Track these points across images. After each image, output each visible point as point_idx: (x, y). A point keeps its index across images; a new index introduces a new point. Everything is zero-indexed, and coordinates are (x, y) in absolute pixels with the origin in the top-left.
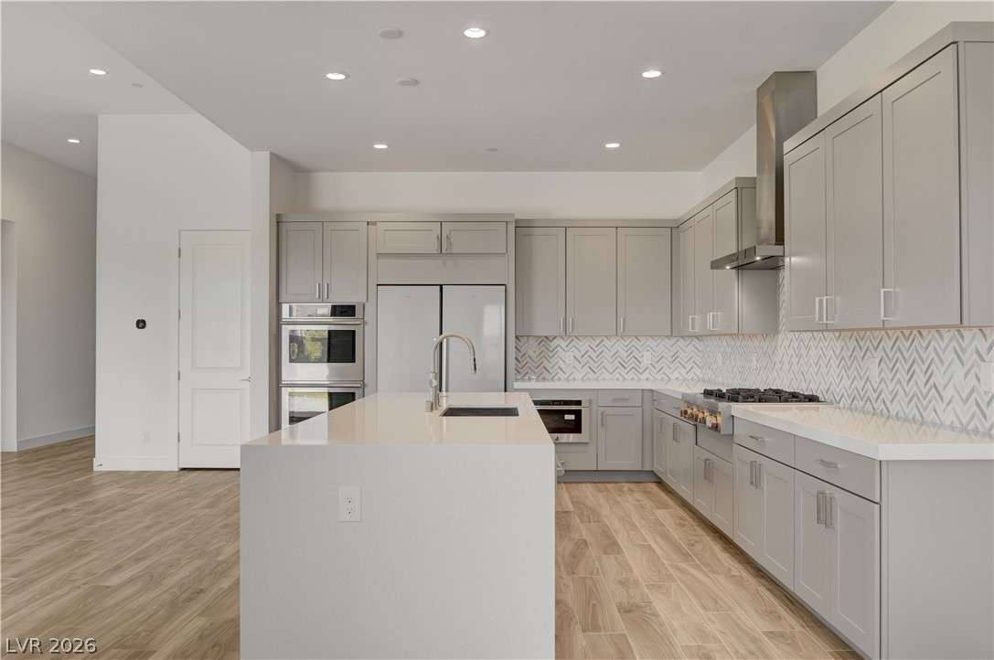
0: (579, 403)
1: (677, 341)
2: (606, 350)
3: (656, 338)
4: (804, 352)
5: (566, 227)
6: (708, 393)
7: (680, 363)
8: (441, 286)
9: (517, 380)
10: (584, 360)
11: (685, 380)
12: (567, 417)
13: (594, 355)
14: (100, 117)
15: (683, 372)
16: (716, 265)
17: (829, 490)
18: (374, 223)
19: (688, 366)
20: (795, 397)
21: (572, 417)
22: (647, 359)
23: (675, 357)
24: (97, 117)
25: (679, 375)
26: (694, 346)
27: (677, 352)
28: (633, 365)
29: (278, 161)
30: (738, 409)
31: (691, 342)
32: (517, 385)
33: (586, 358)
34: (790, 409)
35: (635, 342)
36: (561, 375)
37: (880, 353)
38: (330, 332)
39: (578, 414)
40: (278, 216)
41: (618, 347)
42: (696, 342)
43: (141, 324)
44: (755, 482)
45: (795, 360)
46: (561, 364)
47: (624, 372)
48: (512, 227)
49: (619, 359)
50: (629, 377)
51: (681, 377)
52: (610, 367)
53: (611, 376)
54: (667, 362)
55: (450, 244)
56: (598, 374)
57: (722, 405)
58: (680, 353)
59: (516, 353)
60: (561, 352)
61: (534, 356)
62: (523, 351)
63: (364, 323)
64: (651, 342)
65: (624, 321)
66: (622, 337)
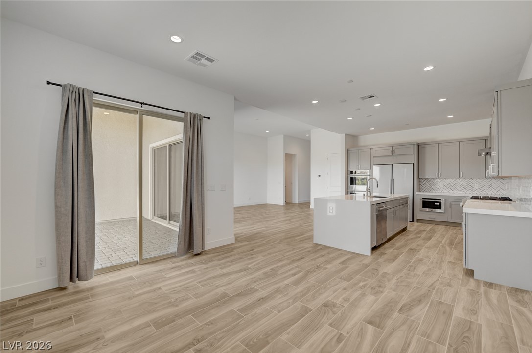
0: (441, 200)
1: (492, 180)
2: (458, 183)
3: (480, 179)
5: (438, 144)
7: (493, 188)
8: (392, 164)
10: (448, 187)
12: (436, 204)
13: (452, 185)
15: (495, 191)
18: (373, 148)
21: (438, 204)
22: (476, 186)
24: (310, 130)
25: (492, 193)
26: (501, 182)
28: (470, 188)
29: (348, 136)
31: (499, 180)
33: (449, 185)
34: (498, 203)
35: (471, 180)
36: (439, 191)
39: (440, 203)
40: (348, 149)
41: (461, 182)
42: (502, 180)
43: (319, 176)
46: (438, 187)
47: (465, 191)
48: (416, 145)
49: (463, 186)
50: (468, 192)
52: (459, 189)
54: (487, 188)
55: (395, 153)
56: (454, 191)
58: (493, 184)
59: (421, 184)
60: (438, 184)
61: (428, 184)
62: (424, 183)
63: (369, 175)
64: (478, 180)
65: (463, 173)
66: (465, 179)
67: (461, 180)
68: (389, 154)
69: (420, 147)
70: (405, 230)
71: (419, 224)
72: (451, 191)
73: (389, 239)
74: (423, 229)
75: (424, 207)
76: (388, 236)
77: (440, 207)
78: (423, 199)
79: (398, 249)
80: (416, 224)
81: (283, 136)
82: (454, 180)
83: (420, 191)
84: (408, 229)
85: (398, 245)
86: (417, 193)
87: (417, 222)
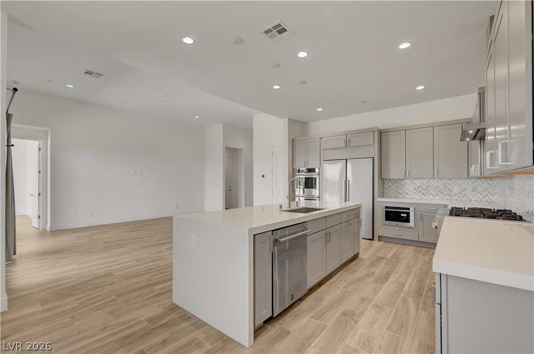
0: (409, 209)
1: (476, 180)
2: (432, 185)
3: (462, 180)
5: (405, 130)
7: (478, 192)
8: (346, 160)
10: (419, 190)
11: (482, 201)
12: (402, 215)
13: (425, 188)
14: (254, 117)
15: (481, 197)
18: (322, 138)
19: (484, 194)
21: (405, 215)
22: (456, 189)
23: (475, 189)
24: (252, 117)
25: (477, 198)
26: (488, 183)
27: (476, 186)
28: (448, 192)
31: (487, 181)
33: (420, 188)
35: (449, 181)
36: (407, 196)
38: (305, 178)
39: (408, 214)
40: (293, 139)
41: (436, 183)
42: (489, 181)
43: (263, 176)
46: (407, 191)
47: (442, 196)
48: (376, 134)
49: (439, 189)
50: (445, 198)
51: (478, 199)
52: (434, 193)
53: (434, 198)
54: (470, 192)
55: (350, 143)
56: (427, 196)
58: (478, 187)
59: (385, 186)
60: (407, 186)
61: (393, 187)
62: (388, 185)
63: (319, 175)
64: (459, 181)
65: (438, 171)
66: (440, 179)
67: (436, 180)
68: (343, 145)
69: (382, 134)
70: (355, 257)
71: (381, 243)
72: (424, 197)
73: (312, 290)
74: (383, 256)
75: (387, 219)
76: (310, 285)
77: (407, 220)
78: (386, 207)
79: (318, 317)
80: (376, 244)
81: (222, 124)
82: (427, 180)
83: (383, 197)
84: (360, 256)
85: (328, 300)
86: (379, 200)
87: (379, 240)
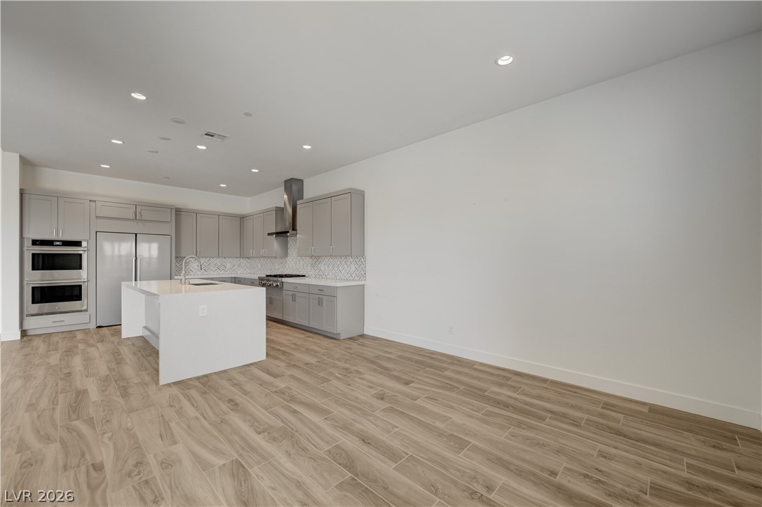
1: (241, 259)
2: (212, 263)
3: (233, 258)
4: (298, 263)
5: (197, 213)
6: (267, 276)
8: (137, 234)
9: (176, 275)
13: (206, 265)
15: (243, 270)
16: (269, 234)
17: (321, 296)
18: (95, 201)
19: (245, 269)
20: (299, 276)
22: (228, 266)
23: (239, 265)
25: (241, 272)
28: (223, 268)
30: (284, 280)
32: (176, 277)
33: (203, 266)
35: (225, 260)
36: (192, 272)
37: (324, 262)
40: (22, 190)
42: (247, 260)
44: (294, 300)
45: (294, 265)
46: (191, 268)
47: (218, 271)
48: (174, 211)
50: (221, 273)
52: (214, 269)
53: (214, 273)
54: (236, 267)
55: (141, 216)
56: (209, 272)
57: (279, 279)
58: (242, 264)
59: (177, 264)
60: (192, 264)
62: (180, 263)
63: (88, 250)
67: (214, 259)
68: (131, 216)
72: (206, 273)
82: (208, 259)
